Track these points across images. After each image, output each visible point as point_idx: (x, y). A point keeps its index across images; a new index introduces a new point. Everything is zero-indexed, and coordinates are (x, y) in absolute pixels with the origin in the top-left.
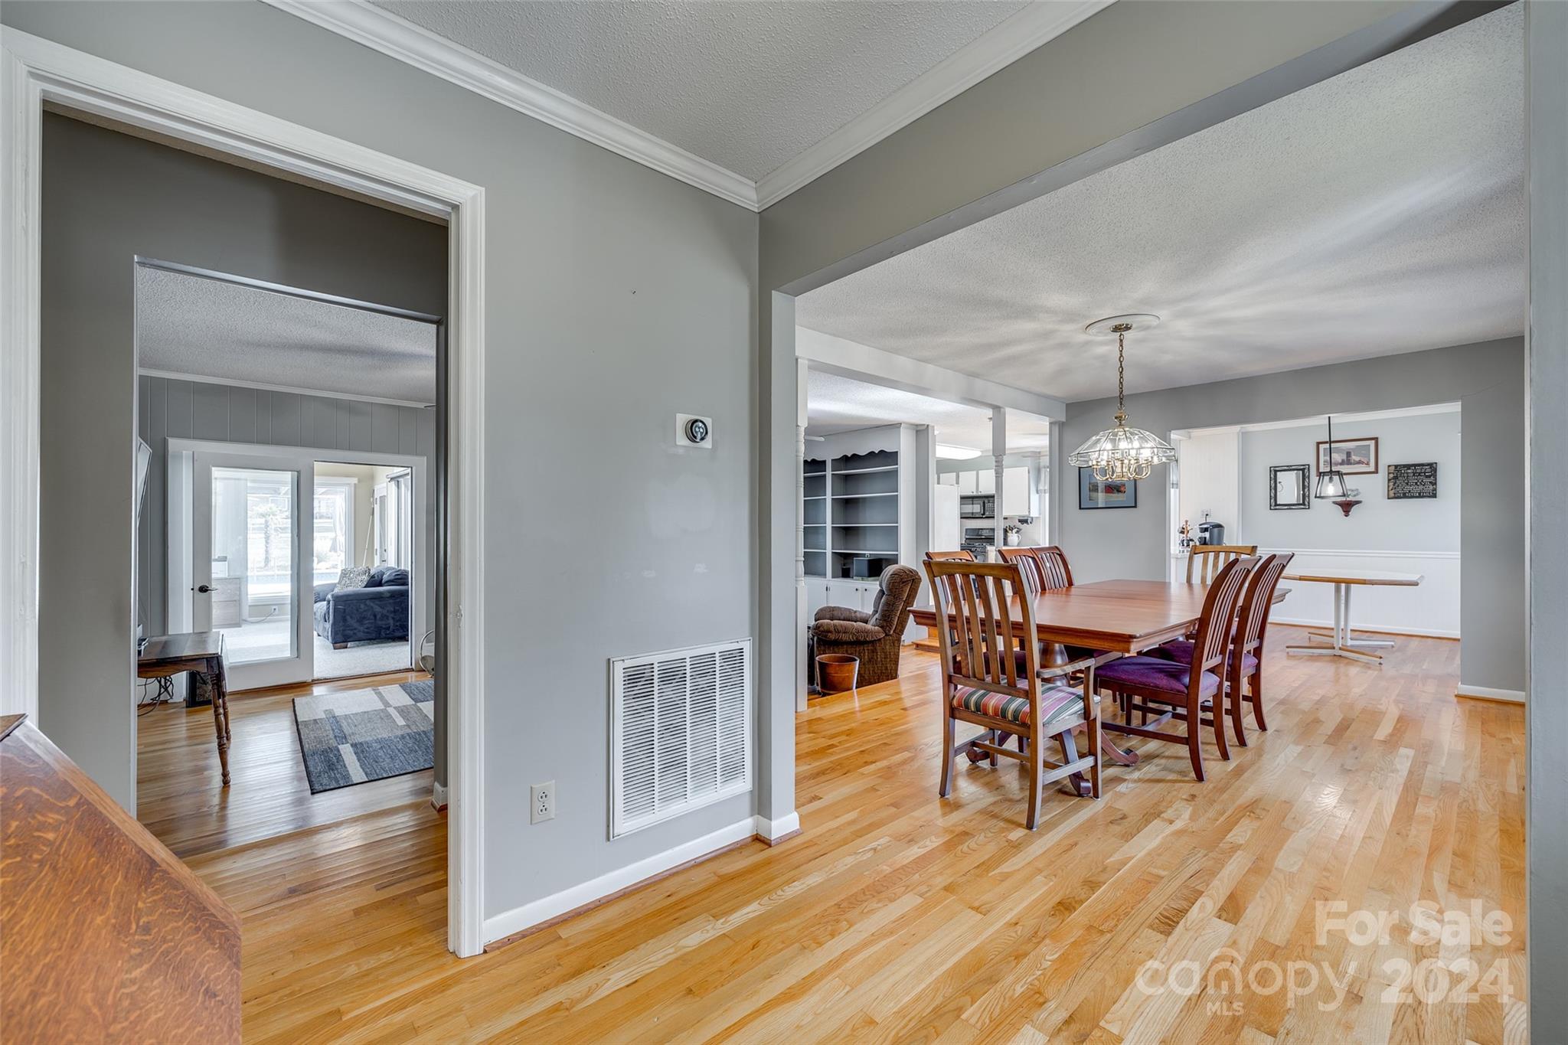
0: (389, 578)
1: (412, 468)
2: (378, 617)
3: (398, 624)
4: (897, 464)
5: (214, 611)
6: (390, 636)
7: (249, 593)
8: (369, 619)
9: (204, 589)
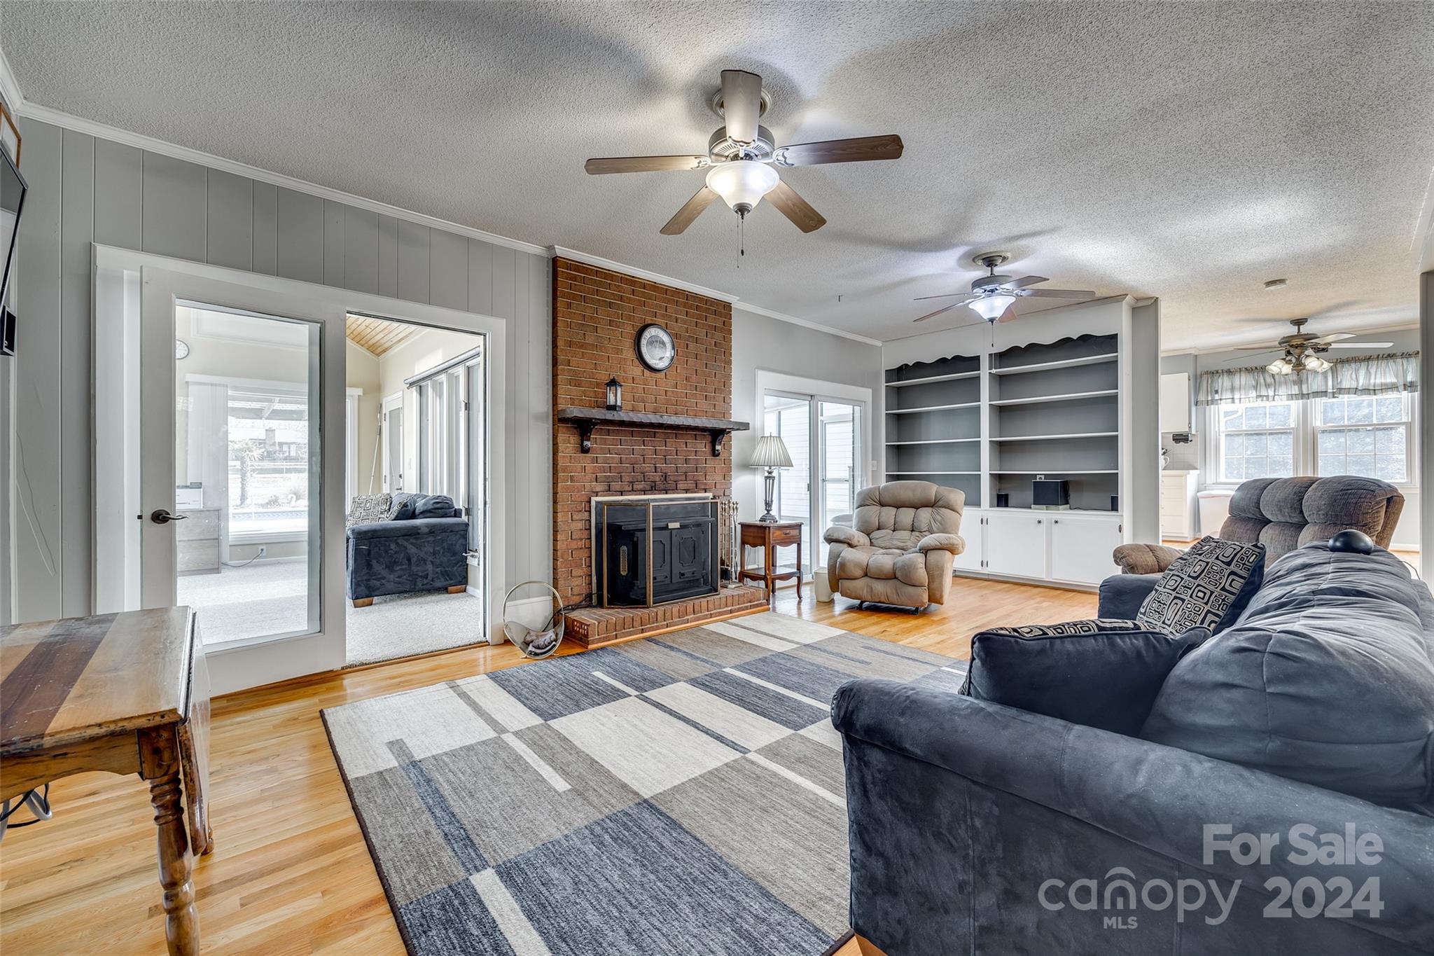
0: (425, 508)
1: (485, 336)
2: (414, 560)
3: (438, 570)
4: (1117, 352)
5: (180, 556)
6: (429, 587)
7: (230, 531)
8: (401, 564)
9: (160, 517)
